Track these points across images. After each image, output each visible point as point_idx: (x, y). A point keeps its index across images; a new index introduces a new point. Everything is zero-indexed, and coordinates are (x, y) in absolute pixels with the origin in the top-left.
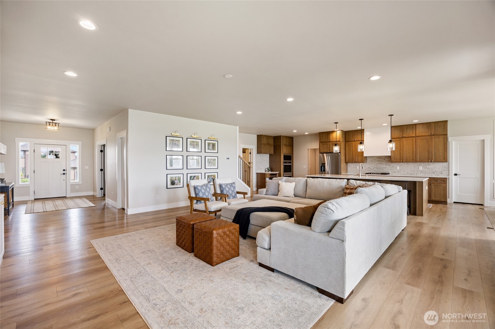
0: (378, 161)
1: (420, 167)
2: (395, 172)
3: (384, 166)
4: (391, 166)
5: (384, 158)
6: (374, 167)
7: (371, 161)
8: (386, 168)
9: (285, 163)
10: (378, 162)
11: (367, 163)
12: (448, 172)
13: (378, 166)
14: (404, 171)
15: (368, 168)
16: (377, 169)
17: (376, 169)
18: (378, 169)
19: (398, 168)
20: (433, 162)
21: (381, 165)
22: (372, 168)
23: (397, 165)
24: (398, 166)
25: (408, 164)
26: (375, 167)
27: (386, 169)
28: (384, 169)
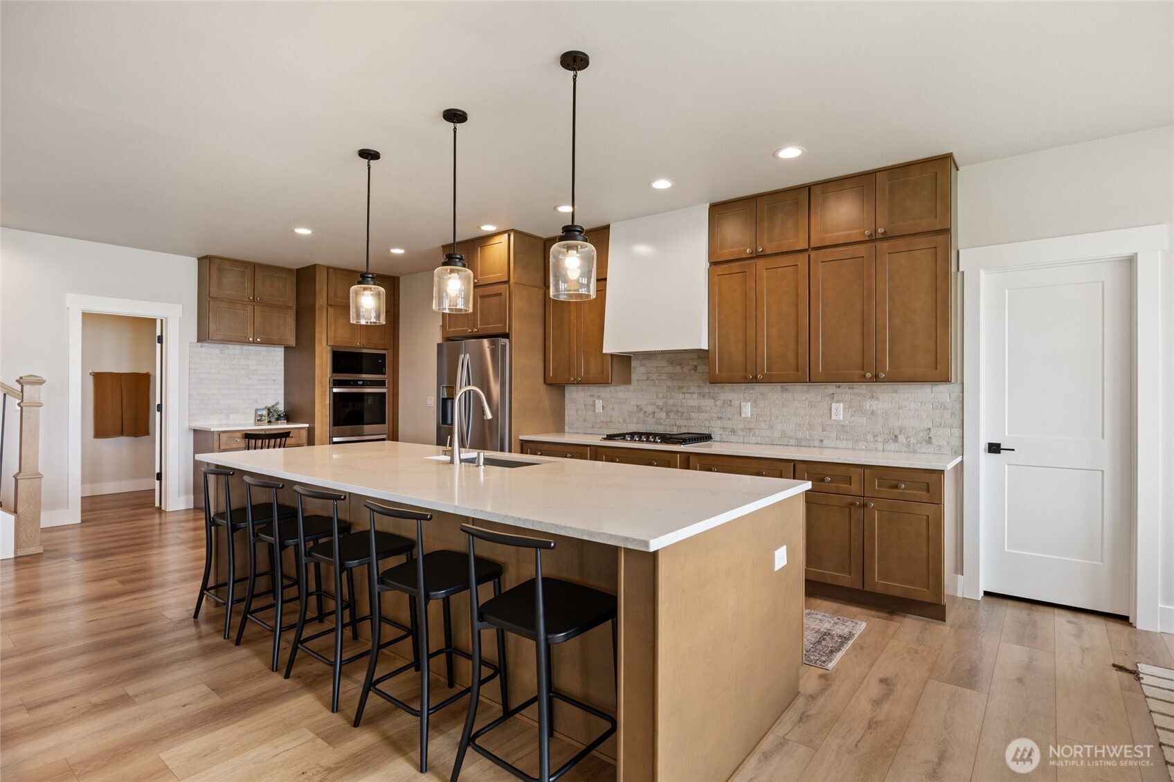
0: (672, 376)
1: (834, 405)
2: (733, 431)
3: (693, 401)
4: (719, 403)
5: (695, 363)
6: (658, 407)
7: (648, 379)
8: (699, 410)
9: (337, 383)
10: (669, 383)
11: (631, 387)
12: (957, 432)
13: (670, 402)
14: (771, 427)
15: (635, 409)
16: (667, 415)
17: (663, 415)
18: (672, 415)
19: (747, 410)
20: (884, 381)
21: (681, 396)
22: (650, 409)
23: (742, 396)
24: (746, 400)
25: (786, 390)
26: (660, 402)
27: (703, 416)
28: (693, 415)
